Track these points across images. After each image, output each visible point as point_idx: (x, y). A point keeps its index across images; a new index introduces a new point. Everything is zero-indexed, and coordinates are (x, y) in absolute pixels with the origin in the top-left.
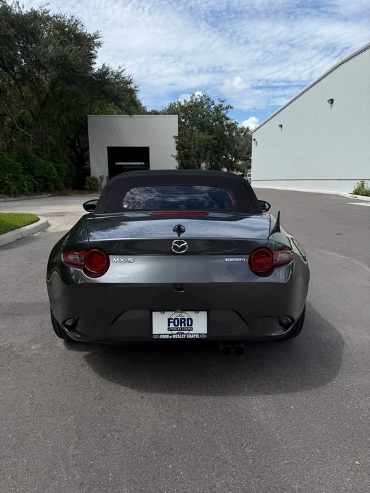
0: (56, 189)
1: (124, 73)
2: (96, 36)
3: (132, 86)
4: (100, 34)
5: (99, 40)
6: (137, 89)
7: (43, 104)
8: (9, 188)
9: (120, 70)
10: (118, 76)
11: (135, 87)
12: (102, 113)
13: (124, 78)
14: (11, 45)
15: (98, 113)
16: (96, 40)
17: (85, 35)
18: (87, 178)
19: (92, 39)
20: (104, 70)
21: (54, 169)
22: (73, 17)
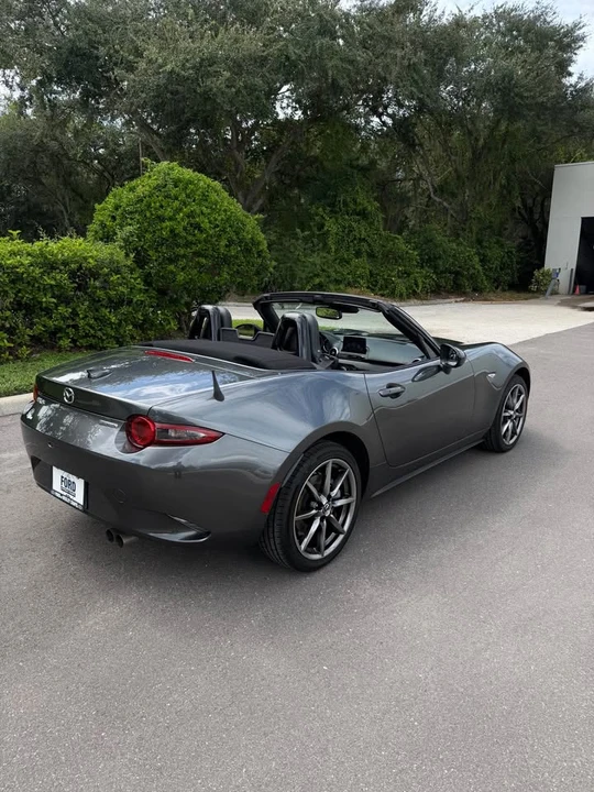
0: (475, 290)
2: (576, 26)
4: (584, 20)
5: (581, 31)
7: (476, 157)
8: (394, 289)
14: (416, 78)
15: (582, 159)
16: (578, 32)
17: (555, 30)
18: (536, 273)
19: (570, 32)
20: (582, 84)
21: (477, 259)
22: (538, 3)
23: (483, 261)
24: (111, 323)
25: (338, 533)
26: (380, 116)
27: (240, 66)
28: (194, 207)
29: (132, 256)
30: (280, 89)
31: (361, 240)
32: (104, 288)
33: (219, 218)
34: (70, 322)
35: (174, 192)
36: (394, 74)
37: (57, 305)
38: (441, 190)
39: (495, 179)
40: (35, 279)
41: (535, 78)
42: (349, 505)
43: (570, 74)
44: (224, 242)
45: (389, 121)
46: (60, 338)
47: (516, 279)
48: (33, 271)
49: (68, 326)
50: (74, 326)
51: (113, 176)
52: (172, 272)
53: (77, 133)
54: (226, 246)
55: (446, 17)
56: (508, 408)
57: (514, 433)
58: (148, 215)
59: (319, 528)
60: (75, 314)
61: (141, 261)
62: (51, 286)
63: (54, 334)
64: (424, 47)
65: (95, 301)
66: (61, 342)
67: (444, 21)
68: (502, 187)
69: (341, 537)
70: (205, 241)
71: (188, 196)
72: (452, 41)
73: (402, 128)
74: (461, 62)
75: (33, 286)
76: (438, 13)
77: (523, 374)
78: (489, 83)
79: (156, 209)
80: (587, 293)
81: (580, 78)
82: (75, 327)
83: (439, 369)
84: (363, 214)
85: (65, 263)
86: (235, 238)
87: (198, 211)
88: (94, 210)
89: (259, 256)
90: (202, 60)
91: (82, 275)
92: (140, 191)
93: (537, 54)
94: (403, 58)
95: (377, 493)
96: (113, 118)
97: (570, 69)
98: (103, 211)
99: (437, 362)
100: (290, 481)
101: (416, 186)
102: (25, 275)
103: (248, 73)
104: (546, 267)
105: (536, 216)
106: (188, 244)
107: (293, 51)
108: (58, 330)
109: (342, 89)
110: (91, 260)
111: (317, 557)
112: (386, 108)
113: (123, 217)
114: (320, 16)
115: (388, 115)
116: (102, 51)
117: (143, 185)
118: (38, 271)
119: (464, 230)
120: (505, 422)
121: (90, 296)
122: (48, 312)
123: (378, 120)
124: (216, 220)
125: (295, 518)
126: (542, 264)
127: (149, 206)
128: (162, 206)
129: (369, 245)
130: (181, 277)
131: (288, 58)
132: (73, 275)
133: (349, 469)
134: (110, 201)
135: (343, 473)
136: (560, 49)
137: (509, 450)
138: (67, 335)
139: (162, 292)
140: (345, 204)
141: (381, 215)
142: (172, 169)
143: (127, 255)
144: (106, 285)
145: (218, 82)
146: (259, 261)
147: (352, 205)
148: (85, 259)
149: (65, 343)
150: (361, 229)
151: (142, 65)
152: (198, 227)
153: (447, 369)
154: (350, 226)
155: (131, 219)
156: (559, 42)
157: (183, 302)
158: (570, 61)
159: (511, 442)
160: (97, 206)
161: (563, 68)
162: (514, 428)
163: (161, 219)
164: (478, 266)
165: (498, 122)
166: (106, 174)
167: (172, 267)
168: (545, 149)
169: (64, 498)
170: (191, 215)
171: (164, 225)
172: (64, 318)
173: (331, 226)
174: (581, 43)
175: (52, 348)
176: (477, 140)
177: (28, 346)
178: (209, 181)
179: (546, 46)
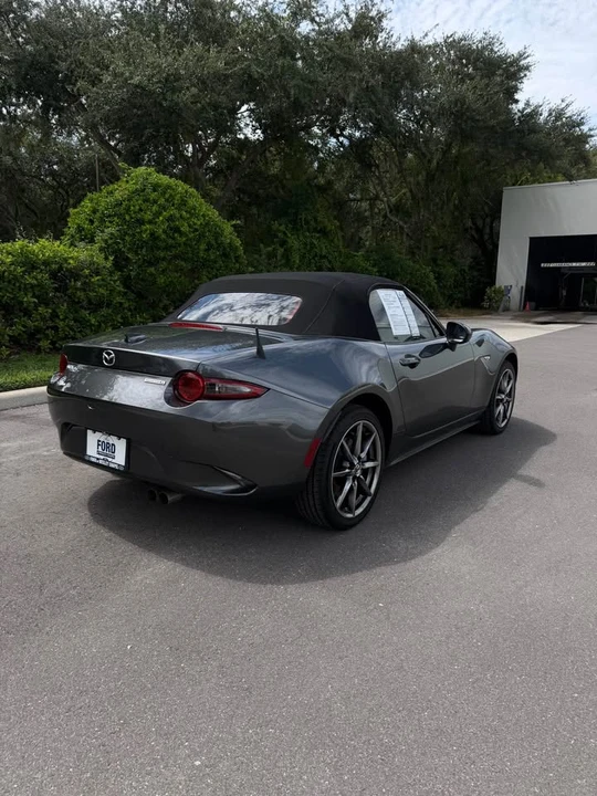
1: (569, 109)
2: (521, 56)
3: (585, 128)
4: (529, 52)
5: (526, 61)
6: (592, 133)
7: (430, 178)
9: (564, 105)
10: (559, 114)
11: (590, 130)
12: (534, 182)
13: (570, 117)
14: (374, 99)
15: (527, 182)
16: (522, 63)
17: (502, 59)
18: (488, 290)
19: (516, 61)
20: (529, 110)
21: (432, 276)
22: (485, 34)
23: (439, 278)
24: (92, 325)
25: (366, 495)
26: (337, 137)
27: (204, 83)
28: (173, 211)
29: (111, 258)
30: (240, 108)
31: (322, 257)
32: (85, 290)
33: (199, 223)
34: (50, 323)
35: (153, 196)
36: (352, 95)
37: (36, 306)
38: (397, 209)
39: (449, 200)
40: (15, 278)
41: (485, 103)
42: (374, 468)
43: (517, 101)
44: (203, 247)
45: (346, 142)
46: (39, 340)
47: (469, 297)
48: (15, 270)
49: (48, 328)
50: (52, 328)
51: (67, 193)
52: (151, 274)
53: (31, 148)
54: (206, 250)
55: (402, 42)
56: (501, 392)
57: (505, 417)
58: (127, 218)
59: (351, 487)
60: (54, 315)
61: (120, 263)
62: (32, 286)
63: (33, 335)
64: (382, 70)
65: (74, 304)
66: (41, 344)
67: (399, 46)
68: (456, 207)
69: (369, 499)
70: (185, 244)
71: (167, 200)
72: (408, 65)
73: (359, 149)
74: (416, 86)
75: (14, 285)
76: (393, 39)
77: (511, 359)
78: (442, 108)
79: (135, 213)
80: (536, 309)
81: (527, 104)
82: (55, 328)
83: (445, 346)
84: (324, 232)
85: (46, 263)
86: (213, 242)
87: (178, 215)
88: (68, 215)
89: (237, 261)
90: (168, 75)
91: (62, 275)
92: (118, 195)
93: (486, 81)
94: (361, 80)
95: (394, 462)
96: (70, 134)
97: (517, 96)
98: (78, 216)
99: (444, 340)
100: (328, 439)
101: (372, 206)
102: (6, 274)
103: (213, 90)
104: (497, 285)
105: (486, 237)
106: (168, 248)
107: (256, 70)
108: (38, 330)
109: (303, 107)
110: (71, 261)
111: (350, 516)
112: (343, 129)
113: (102, 221)
114: (281, 37)
115: (345, 137)
116: (63, 65)
117: (121, 190)
118: (19, 270)
119: (419, 248)
120: (498, 405)
121: (69, 297)
122: (27, 313)
123: (335, 140)
124: (195, 224)
125: (333, 474)
126: (493, 282)
127: (128, 210)
128: (141, 210)
129: (330, 262)
130: (161, 280)
131: (250, 76)
132: (54, 275)
133: (376, 433)
134: (87, 204)
135: (370, 436)
136: (507, 78)
137: (501, 432)
138: (47, 337)
139: (140, 296)
140: (307, 222)
141: (340, 234)
142: (150, 174)
143: (106, 258)
144: (87, 286)
145: (185, 97)
146: (237, 265)
147: (312, 223)
148: (66, 260)
149: (45, 344)
150: (322, 247)
151: (107, 78)
152: (177, 230)
153: (452, 346)
154: (312, 243)
155: (110, 222)
156: (506, 70)
157: (161, 305)
158: (516, 90)
159: (503, 425)
160: (72, 211)
161: (510, 94)
162: (505, 412)
163: (141, 222)
164: (433, 283)
165: (449, 146)
166: (60, 190)
167: (152, 269)
168: (494, 171)
169: (101, 462)
170: (171, 219)
171: (144, 228)
172: (43, 319)
173: (294, 242)
174: (527, 72)
175: (30, 350)
176: (429, 161)
177: (6, 347)
178: (187, 187)
179: (494, 74)
